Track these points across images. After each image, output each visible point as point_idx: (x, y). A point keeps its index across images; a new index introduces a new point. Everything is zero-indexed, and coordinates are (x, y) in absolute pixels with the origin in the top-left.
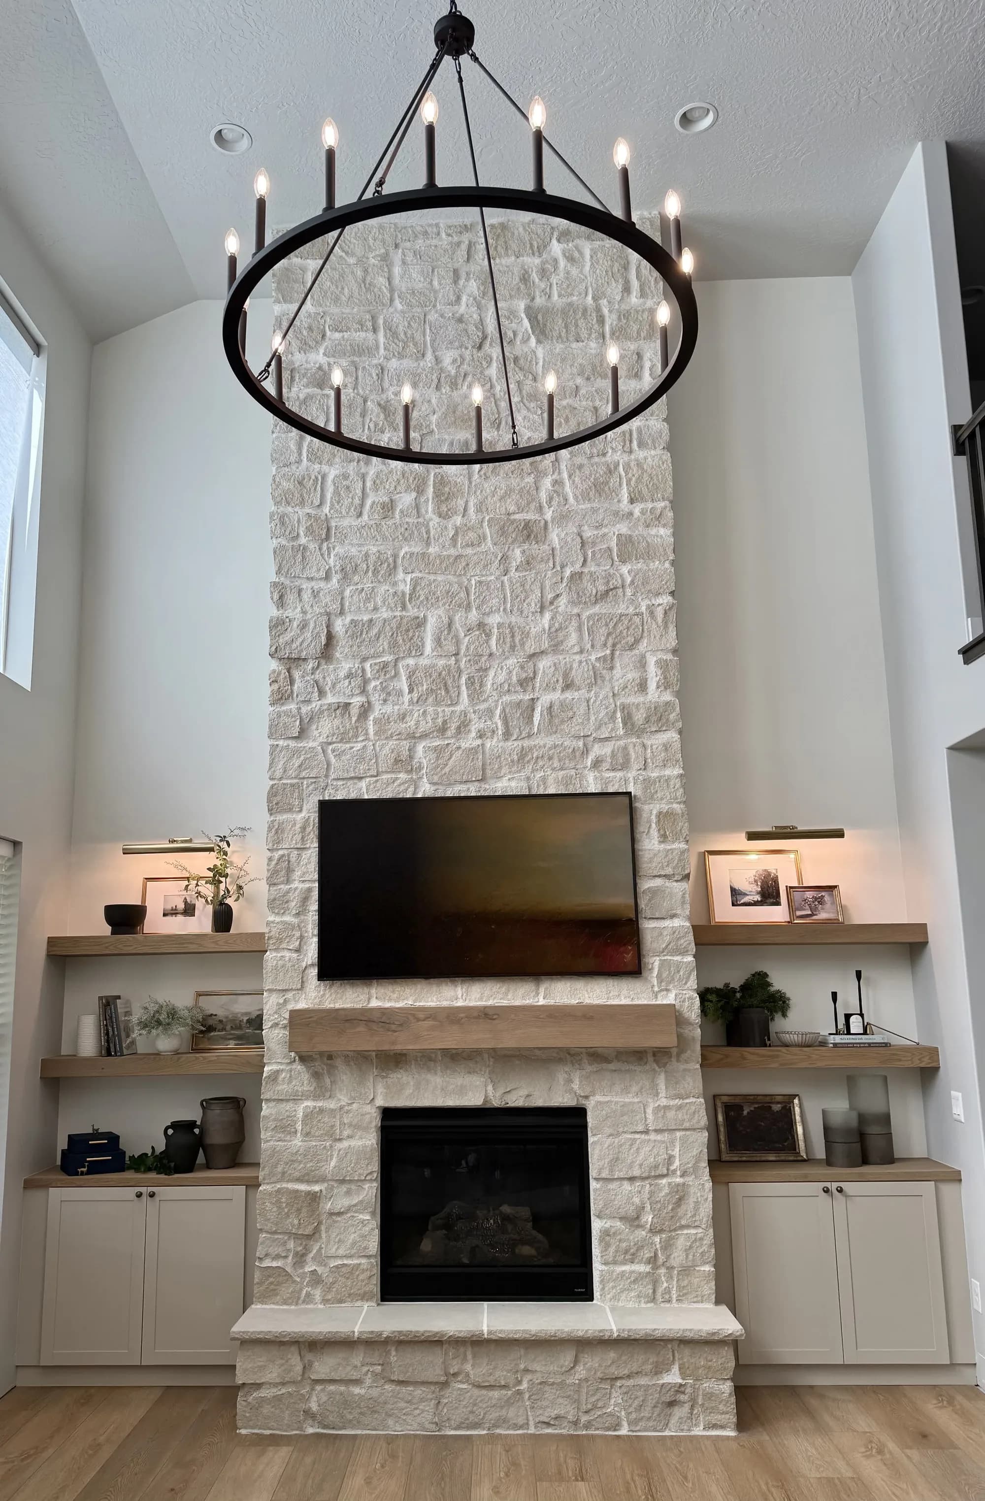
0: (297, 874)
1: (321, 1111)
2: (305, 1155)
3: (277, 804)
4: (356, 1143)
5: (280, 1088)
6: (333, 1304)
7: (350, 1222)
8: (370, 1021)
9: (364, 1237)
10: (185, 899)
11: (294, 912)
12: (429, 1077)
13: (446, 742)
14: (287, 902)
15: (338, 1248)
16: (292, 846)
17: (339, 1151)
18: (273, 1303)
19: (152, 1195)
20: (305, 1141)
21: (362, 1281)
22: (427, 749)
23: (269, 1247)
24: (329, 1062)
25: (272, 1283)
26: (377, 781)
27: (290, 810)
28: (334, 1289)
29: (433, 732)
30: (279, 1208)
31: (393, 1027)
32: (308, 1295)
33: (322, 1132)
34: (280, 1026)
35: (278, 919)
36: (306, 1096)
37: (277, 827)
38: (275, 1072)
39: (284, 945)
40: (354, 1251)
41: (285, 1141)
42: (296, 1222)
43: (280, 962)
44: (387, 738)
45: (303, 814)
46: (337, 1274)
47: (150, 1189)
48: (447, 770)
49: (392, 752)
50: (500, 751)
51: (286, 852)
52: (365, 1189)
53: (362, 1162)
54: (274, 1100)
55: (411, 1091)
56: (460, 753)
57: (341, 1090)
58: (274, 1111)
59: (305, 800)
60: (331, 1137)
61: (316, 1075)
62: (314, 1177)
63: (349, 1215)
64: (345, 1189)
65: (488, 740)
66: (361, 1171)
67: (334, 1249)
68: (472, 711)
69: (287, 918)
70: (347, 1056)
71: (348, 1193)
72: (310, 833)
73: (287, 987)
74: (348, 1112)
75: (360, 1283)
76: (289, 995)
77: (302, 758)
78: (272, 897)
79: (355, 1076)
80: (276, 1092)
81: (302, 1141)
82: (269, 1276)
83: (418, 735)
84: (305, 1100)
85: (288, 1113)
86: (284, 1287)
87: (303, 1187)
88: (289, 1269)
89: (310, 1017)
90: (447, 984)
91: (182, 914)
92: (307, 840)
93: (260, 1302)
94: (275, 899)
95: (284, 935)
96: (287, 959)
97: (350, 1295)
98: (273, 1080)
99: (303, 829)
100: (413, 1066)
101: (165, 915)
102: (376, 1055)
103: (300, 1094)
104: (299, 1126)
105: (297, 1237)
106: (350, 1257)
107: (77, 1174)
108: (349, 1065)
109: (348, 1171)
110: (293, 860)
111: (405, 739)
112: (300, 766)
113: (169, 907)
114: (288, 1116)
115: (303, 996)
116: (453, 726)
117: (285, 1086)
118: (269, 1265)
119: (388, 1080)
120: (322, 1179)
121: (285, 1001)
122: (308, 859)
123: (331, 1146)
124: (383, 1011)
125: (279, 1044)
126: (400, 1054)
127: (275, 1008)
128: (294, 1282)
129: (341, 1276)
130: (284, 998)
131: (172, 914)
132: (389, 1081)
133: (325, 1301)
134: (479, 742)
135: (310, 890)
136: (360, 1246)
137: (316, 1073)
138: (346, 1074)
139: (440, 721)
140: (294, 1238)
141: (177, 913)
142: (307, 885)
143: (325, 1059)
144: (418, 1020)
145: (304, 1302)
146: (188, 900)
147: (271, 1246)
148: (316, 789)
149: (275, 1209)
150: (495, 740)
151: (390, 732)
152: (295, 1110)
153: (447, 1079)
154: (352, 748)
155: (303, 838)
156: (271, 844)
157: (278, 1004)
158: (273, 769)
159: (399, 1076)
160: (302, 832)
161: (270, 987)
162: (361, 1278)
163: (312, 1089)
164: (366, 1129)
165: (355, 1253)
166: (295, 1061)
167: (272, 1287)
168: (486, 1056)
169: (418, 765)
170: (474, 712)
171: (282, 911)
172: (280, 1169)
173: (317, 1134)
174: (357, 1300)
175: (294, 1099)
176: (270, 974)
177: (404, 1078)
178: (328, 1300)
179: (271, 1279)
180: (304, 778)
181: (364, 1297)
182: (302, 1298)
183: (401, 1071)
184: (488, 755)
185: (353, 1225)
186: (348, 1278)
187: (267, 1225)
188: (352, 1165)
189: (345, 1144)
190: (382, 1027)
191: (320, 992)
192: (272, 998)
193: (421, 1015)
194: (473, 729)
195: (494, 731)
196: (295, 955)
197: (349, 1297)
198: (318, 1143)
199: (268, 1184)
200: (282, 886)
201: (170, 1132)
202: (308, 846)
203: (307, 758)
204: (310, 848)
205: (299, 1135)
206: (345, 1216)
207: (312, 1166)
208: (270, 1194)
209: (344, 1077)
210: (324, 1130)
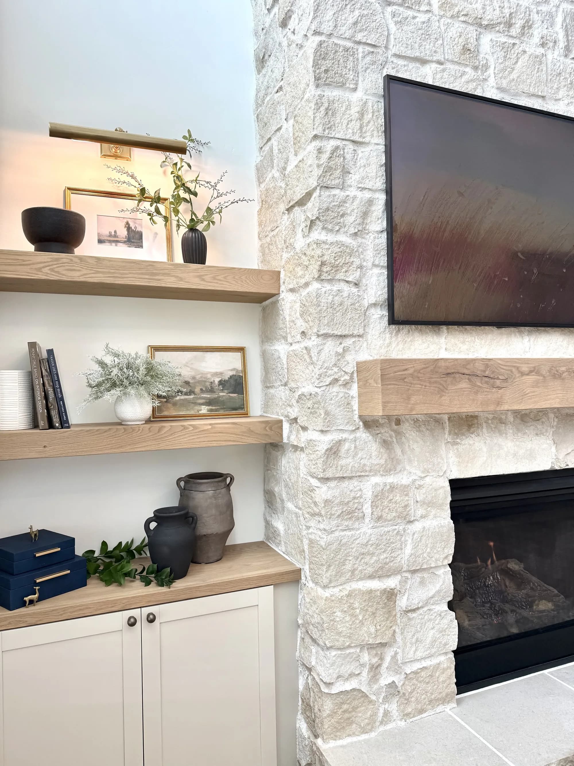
0: (353, 179)
1: (393, 488)
2: (378, 545)
3: (326, 71)
4: (430, 523)
5: (343, 462)
6: (414, 717)
7: (426, 617)
8: (474, 375)
9: (442, 631)
10: (127, 223)
11: (352, 230)
12: (501, 441)
13: (513, 42)
14: (343, 216)
15: (416, 650)
16: (347, 137)
17: (414, 534)
18: (349, 735)
19: (151, 618)
20: (376, 527)
21: (444, 682)
22: (494, 43)
23: (341, 667)
24: (396, 427)
25: (345, 712)
26: (444, 70)
27: (342, 85)
28: (413, 699)
29: (500, 23)
30: (354, 616)
31: (498, 383)
32: (386, 713)
33: (394, 514)
34: (340, 383)
35: (331, 238)
36: (374, 471)
37: (326, 105)
38: (337, 442)
39: (340, 276)
40: (433, 650)
41: (353, 529)
42: (372, 629)
43: (337, 298)
44: (452, 17)
45: (359, 94)
46: (414, 681)
47: (146, 611)
48: (514, 75)
49: (460, 36)
50: (561, 68)
51: (339, 143)
52: (439, 576)
53: (438, 545)
54: (335, 479)
55: (485, 458)
56: (527, 58)
57: (410, 461)
58: (337, 492)
59: (360, 74)
60: (405, 519)
61: (386, 444)
62: (388, 571)
63: (425, 609)
64: (418, 580)
65: (550, 51)
66: (437, 556)
67: (412, 652)
68: (535, 10)
69: (342, 238)
70: (416, 421)
71: (422, 582)
72: (369, 122)
73: (346, 333)
74: (420, 487)
75: (441, 686)
76: (349, 342)
77: (357, 13)
78: (325, 206)
79: (428, 443)
80: (339, 468)
81: (373, 527)
82: (342, 703)
83: (485, 23)
84: (373, 475)
85: (353, 494)
86: (360, 712)
87: (375, 585)
88: (364, 689)
89: (406, 370)
90: (515, 335)
91: (124, 242)
92: (365, 132)
93: (332, 739)
94: (328, 209)
95: (341, 261)
96: (345, 294)
97: (431, 701)
98: (335, 453)
99: (362, 114)
100: (485, 430)
101: (100, 241)
102: (449, 419)
103: (368, 469)
104: (367, 509)
105: (371, 647)
106: (430, 656)
107: (23, 604)
108: (420, 431)
109: (424, 558)
110: (348, 156)
111: (472, 24)
112: (355, 23)
113: (105, 232)
114: (354, 498)
115: (365, 345)
116: (519, 23)
117: (350, 460)
118: (342, 689)
119: (459, 446)
120: (397, 571)
121: (345, 350)
122: (367, 159)
123: (404, 531)
124: (487, 362)
125: (339, 406)
126: (472, 416)
127: (333, 360)
128: (371, 702)
129: (420, 682)
130: (343, 345)
131: (110, 242)
132: (460, 448)
133: (406, 716)
134: (542, 50)
135: (370, 202)
136: (440, 643)
137: (385, 441)
138: (417, 442)
139: (507, 11)
140: (368, 649)
141: (117, 241)
142: (367, 195)
143: (393, 424)
144: (523, 374)
145: (381, 723)
146: (132, 225)
147: (342, 664)
148: (374, 63)
149: (348, 618)
150: (556, 52)
151: (456, 10)
152: (360, 490)
153: (518, 443)
154: (414, 18)
155: (361, 128)
156: (320, 129)
157: (337, 354)
158: (318, 20)
159: (471, 442)
160: (360, 120)
161: (325, 332)
162: (441, 679)
163: (382, 462)
164: (440, 507)
165: (435, 652)
166: (358, 428)
167: (347, 715)
168: (552, 416)
169: (485, 62)
170: (538, 13)
171: (337, 228)
172: (348, 566)
173: (389, 517)
174: (438, 705)
175: (359, 476)
176: (325, 314)
177: (477, 444)
178: (408, 715)
179: (345, 707)
180: (359, 43)
181: (444, 700)
182: (380, 719)
183: (473, 436)
184: (550, 69)
185: (430, 620)
186: (428, 683)
187: (338, 641)
188: (428, 550)
189: (417, 526)
190: (487, 383)
191: (384, 340)
192: (327, 345)
193: (525, 368)
194: (536, 33)
195: (555, 42)
196: (354, 290)
197: (429, 704)
198: (390, 528)
199: (334, 587)
200: (336, 192)
201: (153, 525)
202: (367, 140)
203: (362, 16)
204: (369, 143)
205: (367, 520)
206: (421, 611)
207: (386, 558)
208: (341, 600)
209: (415, 446)
210: (396, 512)
